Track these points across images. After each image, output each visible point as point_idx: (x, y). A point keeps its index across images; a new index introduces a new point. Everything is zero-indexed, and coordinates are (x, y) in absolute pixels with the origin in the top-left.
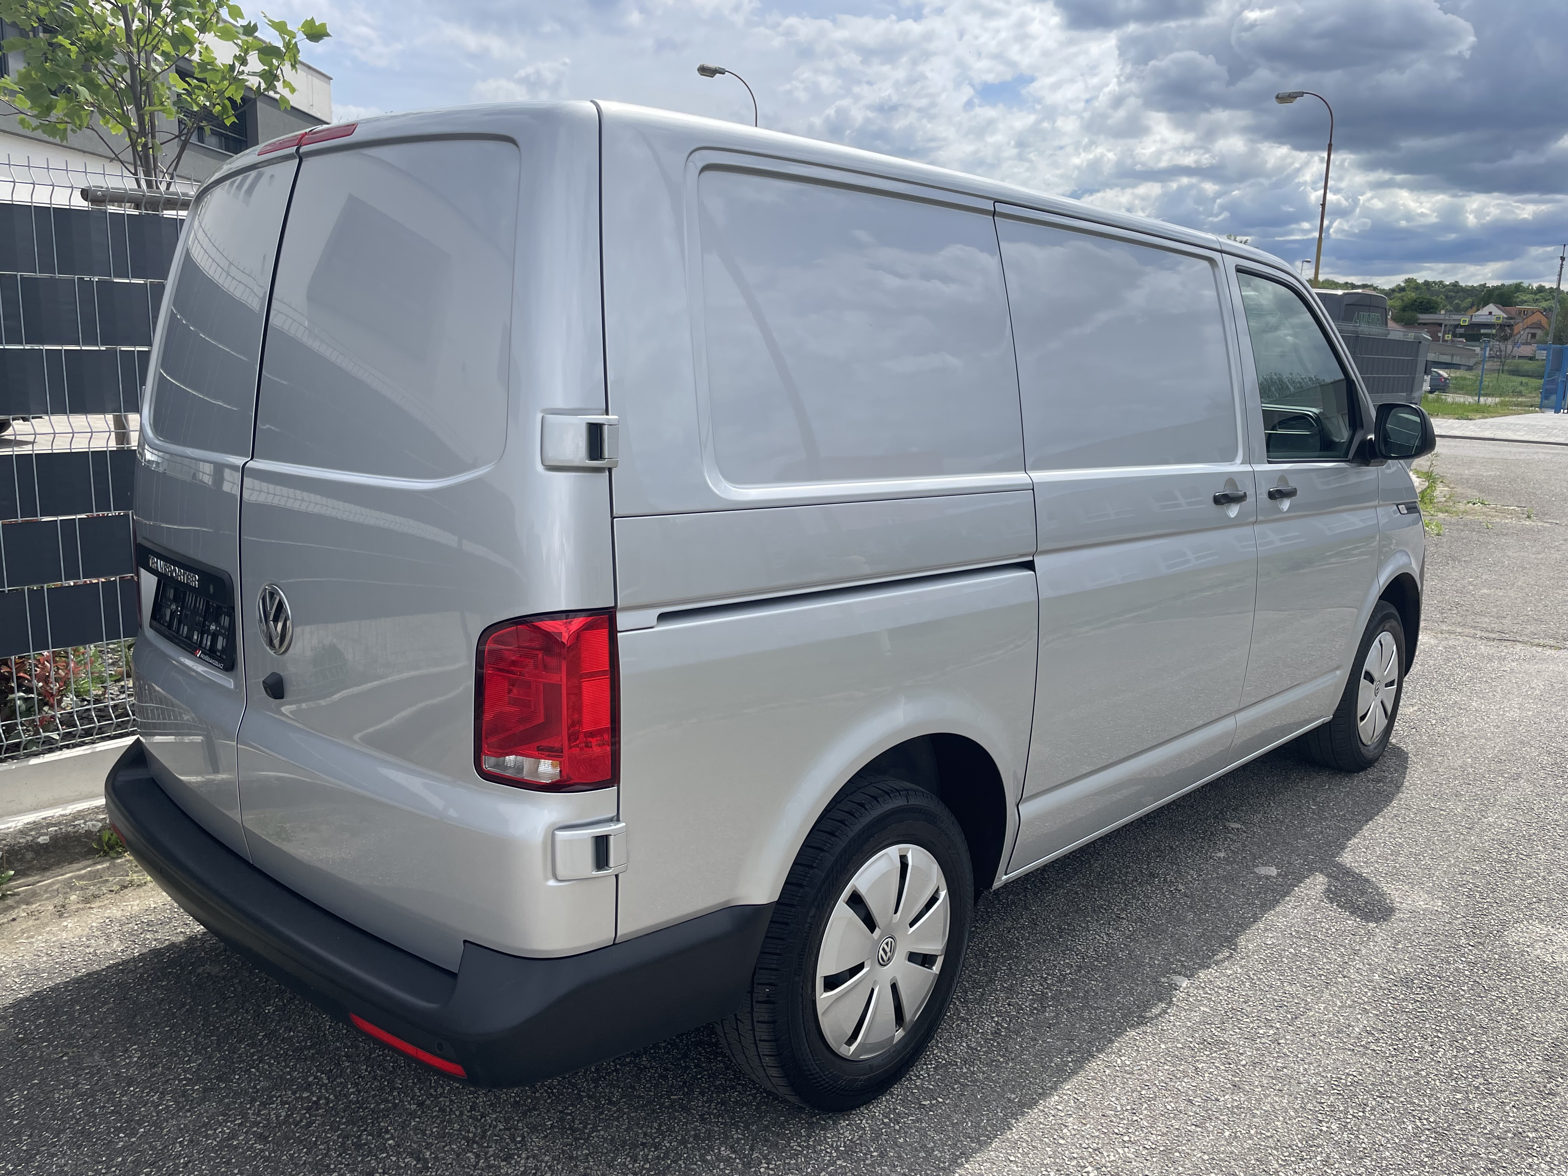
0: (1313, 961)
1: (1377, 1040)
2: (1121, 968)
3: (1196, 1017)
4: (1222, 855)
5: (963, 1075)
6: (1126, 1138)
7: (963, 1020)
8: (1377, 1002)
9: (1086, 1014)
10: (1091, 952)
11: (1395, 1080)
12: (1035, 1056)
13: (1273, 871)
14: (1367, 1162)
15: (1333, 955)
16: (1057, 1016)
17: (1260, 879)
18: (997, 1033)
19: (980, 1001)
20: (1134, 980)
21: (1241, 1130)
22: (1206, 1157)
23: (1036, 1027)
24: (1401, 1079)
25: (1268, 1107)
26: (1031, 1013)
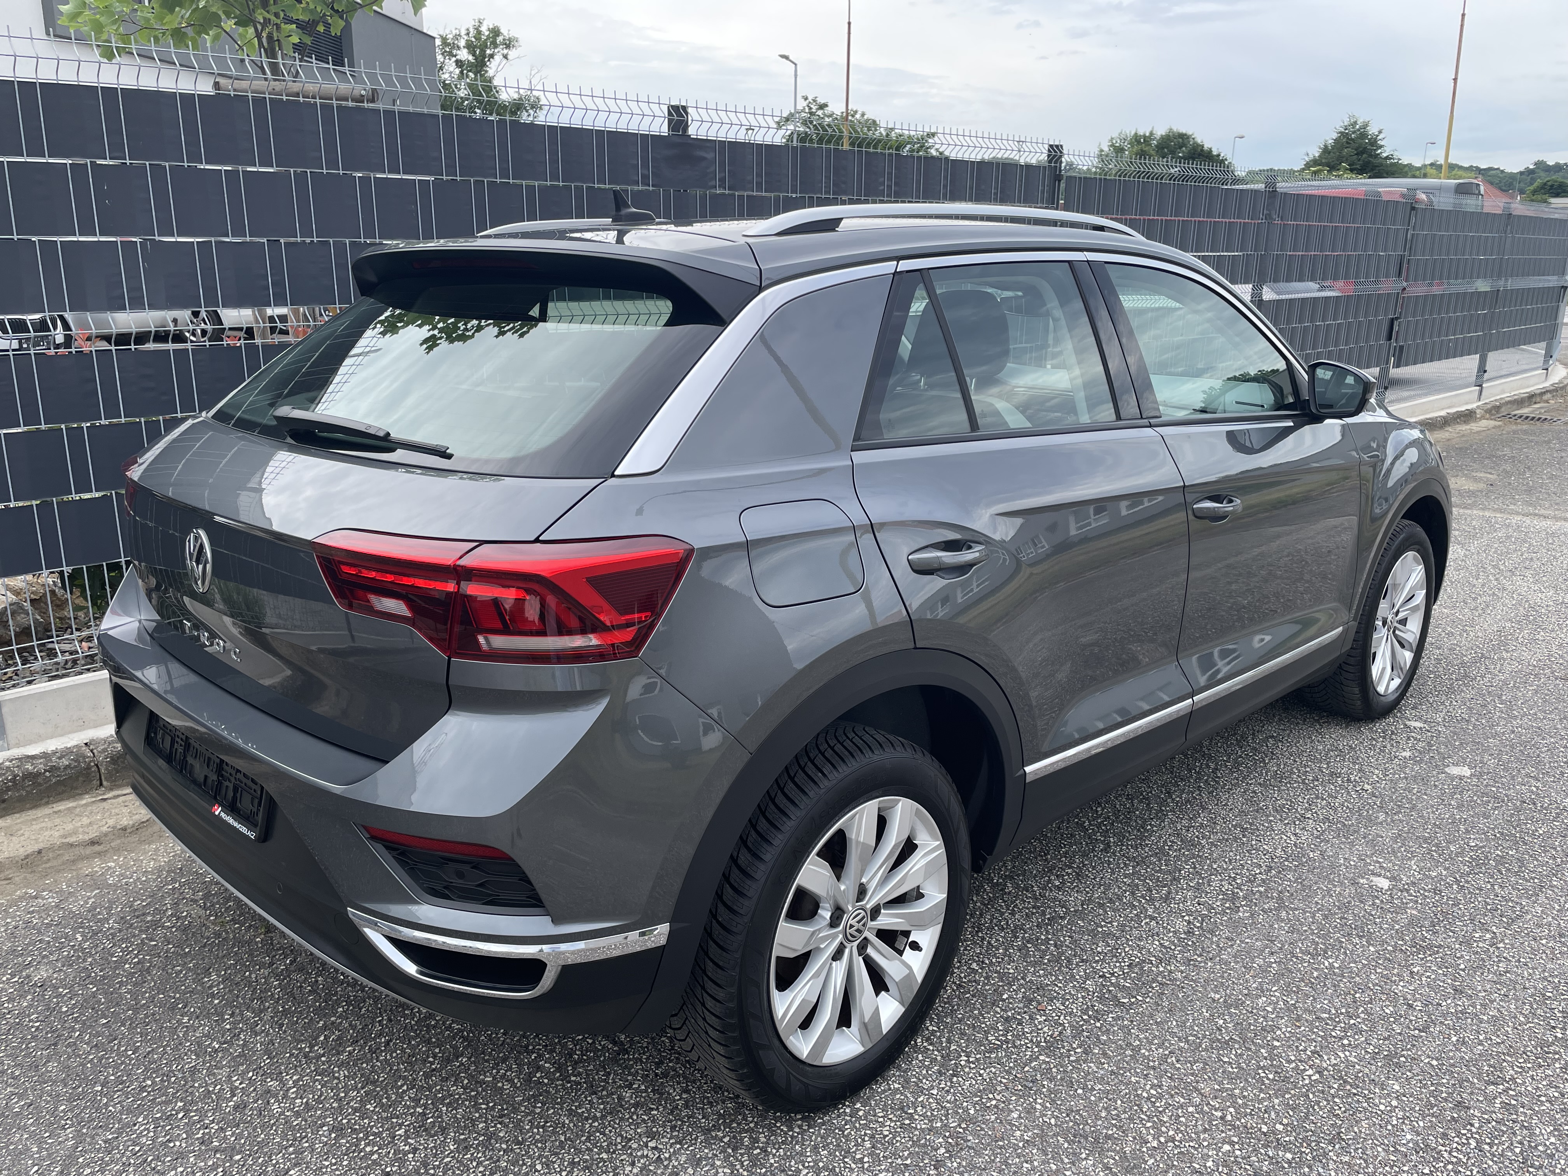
0: (1521, 862)
2: (1314, 868)
3: (1403, 919)
4: (1407, 754)
5: (1159, 973)
6: (1346, 1042)
7: (1152, 918)
9: (1283, 914)
10: (1279, 852)
12: (1235, 956)
13: (1466, 771)
16: (1252, 915)
17: (1453, 778)
18: (1189, 933)
19: (1167, 899)
20: (1331, 881)
21: (1469, 1036)
23: (1231, 927)
25: (1496, 1013)
26: (1224, 913)
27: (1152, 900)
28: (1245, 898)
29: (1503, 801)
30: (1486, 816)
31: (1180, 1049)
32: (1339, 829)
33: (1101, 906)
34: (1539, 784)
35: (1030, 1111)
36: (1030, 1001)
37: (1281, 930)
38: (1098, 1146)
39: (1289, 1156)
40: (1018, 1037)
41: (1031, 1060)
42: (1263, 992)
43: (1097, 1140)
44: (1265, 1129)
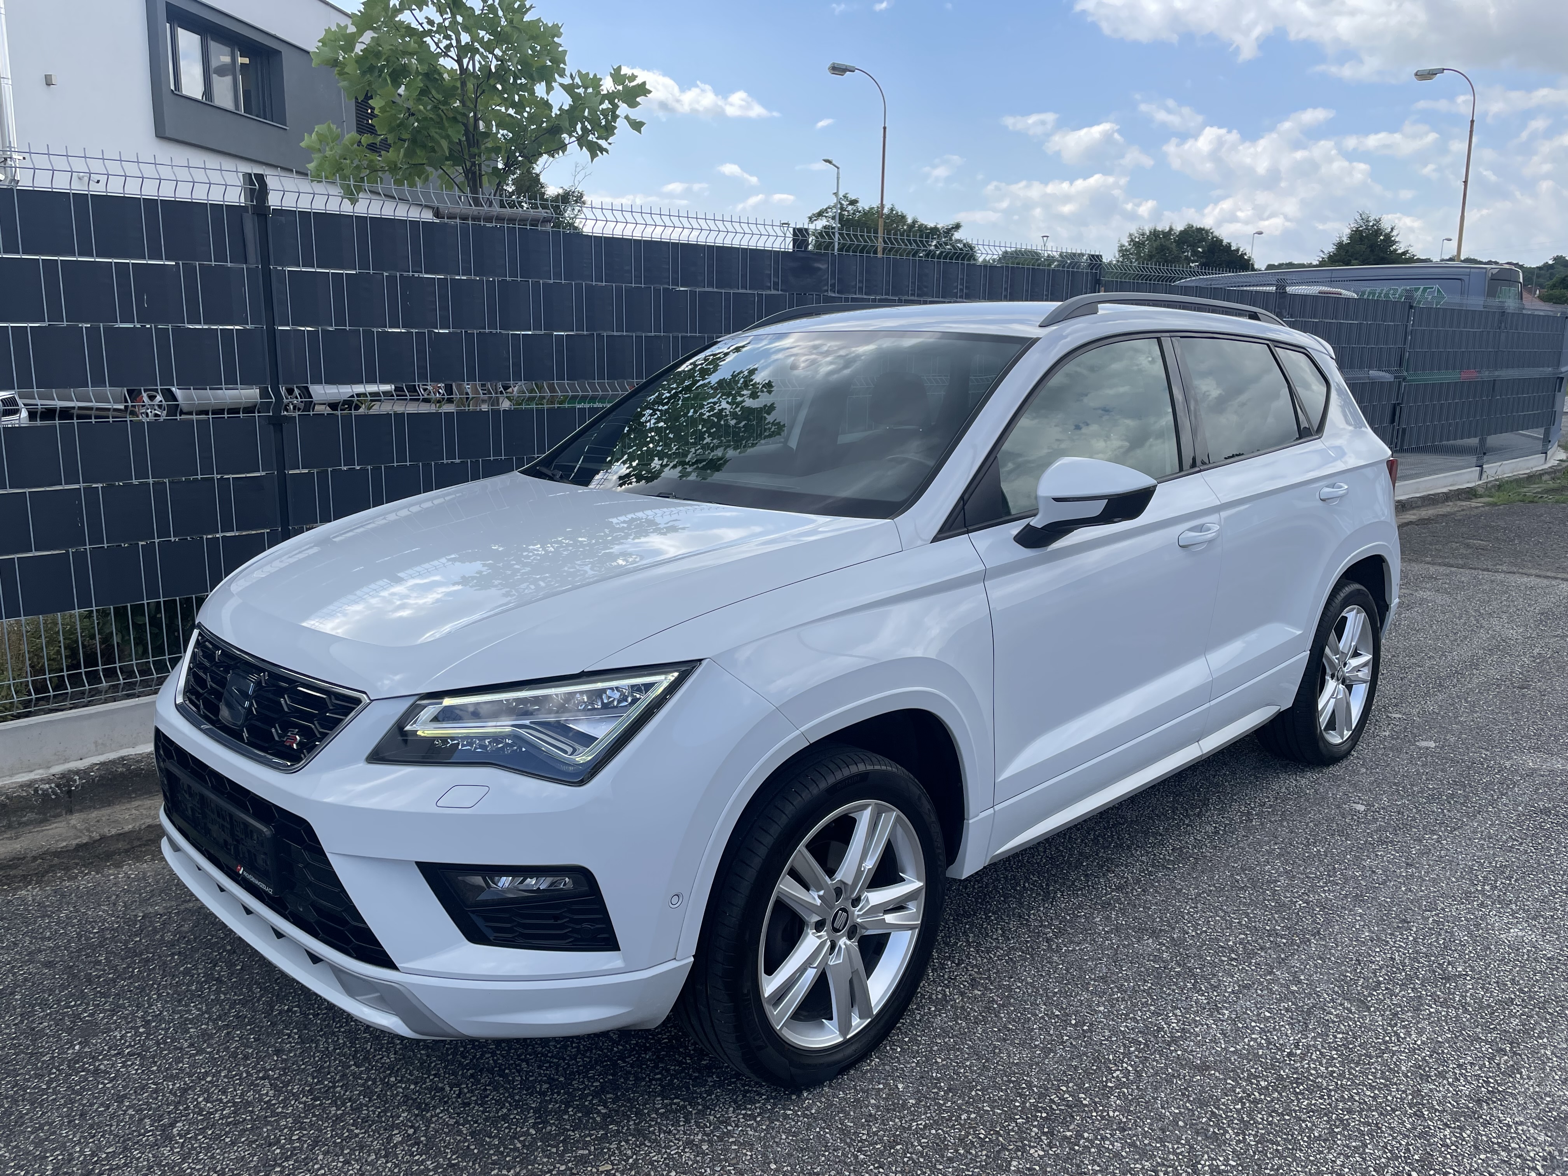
0: (1466, 797)
1: (1521, 844)
2: (1310, 799)
3: (1373, 827)
4: (1387, 734)
5: (1194, 853)
6: (1326, 888)
7: (1188, 825)
8: (1518, 823)
9: (1285, 824)
10: (1283, 790)
11: (1535, 865)
12: (1249, 845)
13: (1432, 744)
14: (1514, 907)
15: (1484, 795)
16: (1262, 824)
17: (1420, 749)
18: (1216, 833)
19: (1199, 815)
20: (1321, 806)
21: (1414, 888)
22: (1389, 900)
23: (1248, 829)
24: (1539, 865)
25: (1435, 876)
26: (1241, 822)
27: (1188, 816)
28: (1256, 815)
29: (1458, 762)
30: (1443, 771)
31: (1211, 891)
32: (1330, 777)
33: (1150, 818)
34: (1488, 753)
35: (1108, 918)
36: (1102, 867)
37: (1283, 832)
38: (1155, 934)
39: (1284, 941)
40: (1096, 884)
41: (1106, 894)
42: (1268, 863)
43: (1154, 932)
44: (1268, 928)
